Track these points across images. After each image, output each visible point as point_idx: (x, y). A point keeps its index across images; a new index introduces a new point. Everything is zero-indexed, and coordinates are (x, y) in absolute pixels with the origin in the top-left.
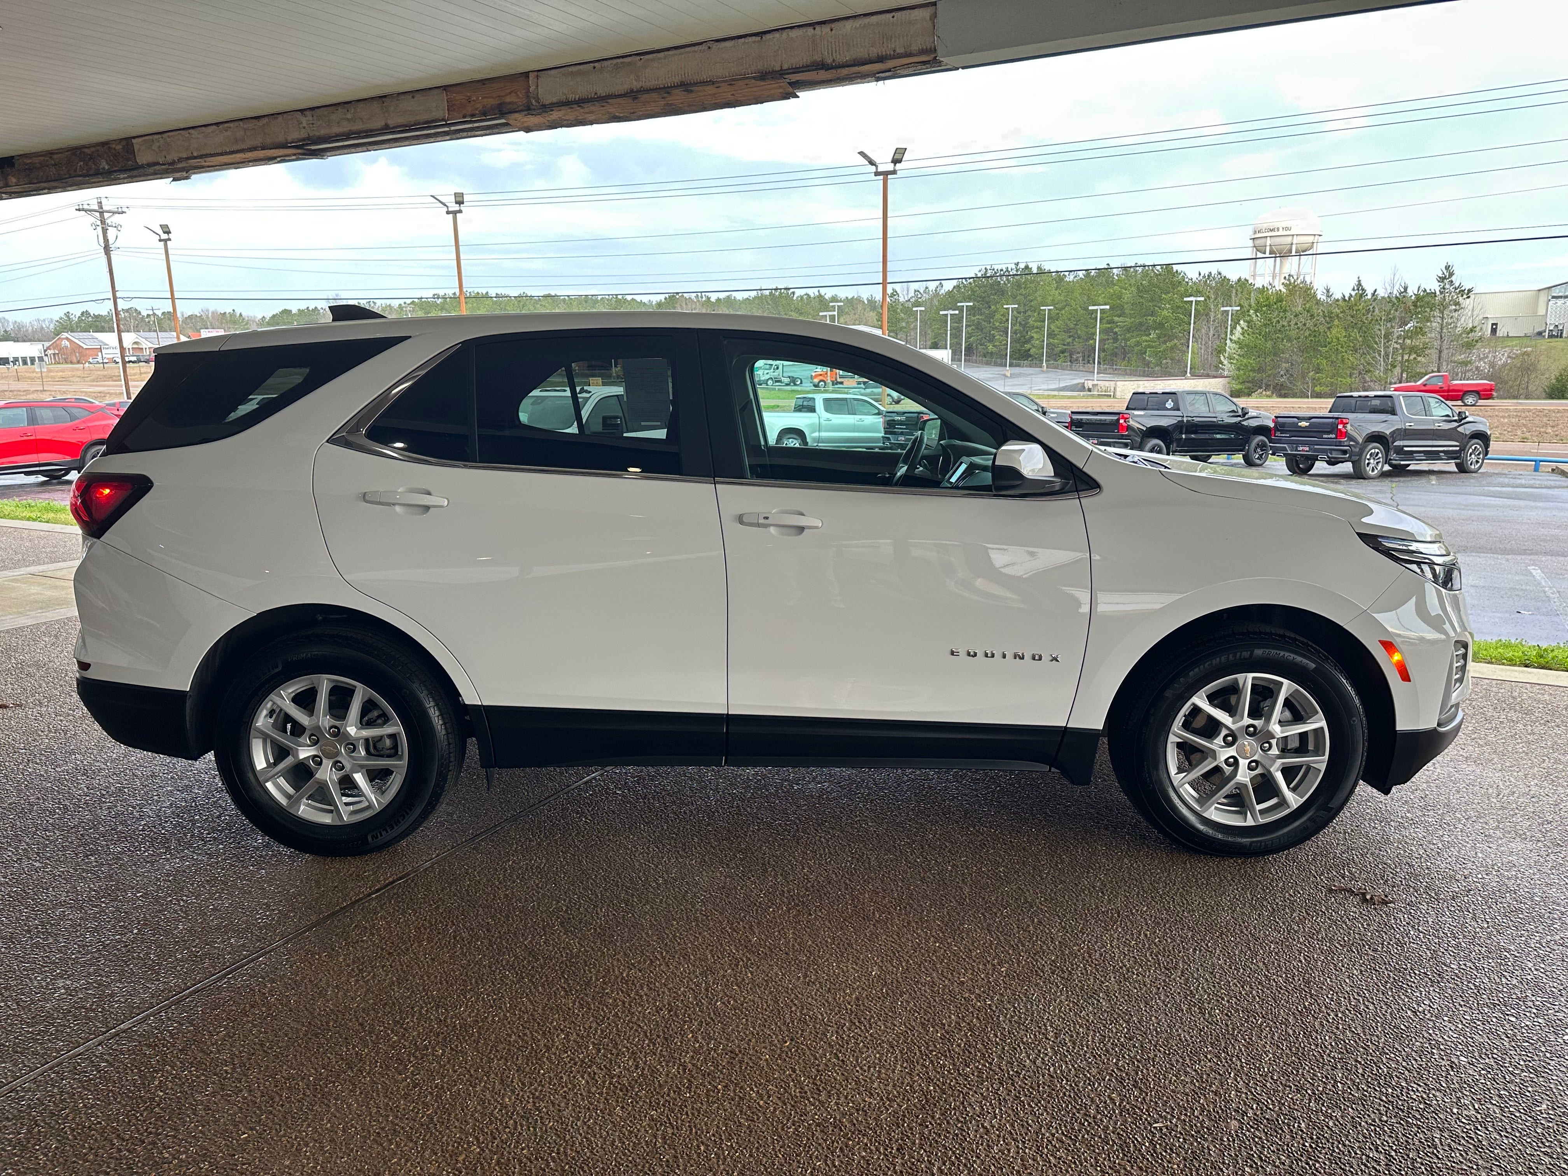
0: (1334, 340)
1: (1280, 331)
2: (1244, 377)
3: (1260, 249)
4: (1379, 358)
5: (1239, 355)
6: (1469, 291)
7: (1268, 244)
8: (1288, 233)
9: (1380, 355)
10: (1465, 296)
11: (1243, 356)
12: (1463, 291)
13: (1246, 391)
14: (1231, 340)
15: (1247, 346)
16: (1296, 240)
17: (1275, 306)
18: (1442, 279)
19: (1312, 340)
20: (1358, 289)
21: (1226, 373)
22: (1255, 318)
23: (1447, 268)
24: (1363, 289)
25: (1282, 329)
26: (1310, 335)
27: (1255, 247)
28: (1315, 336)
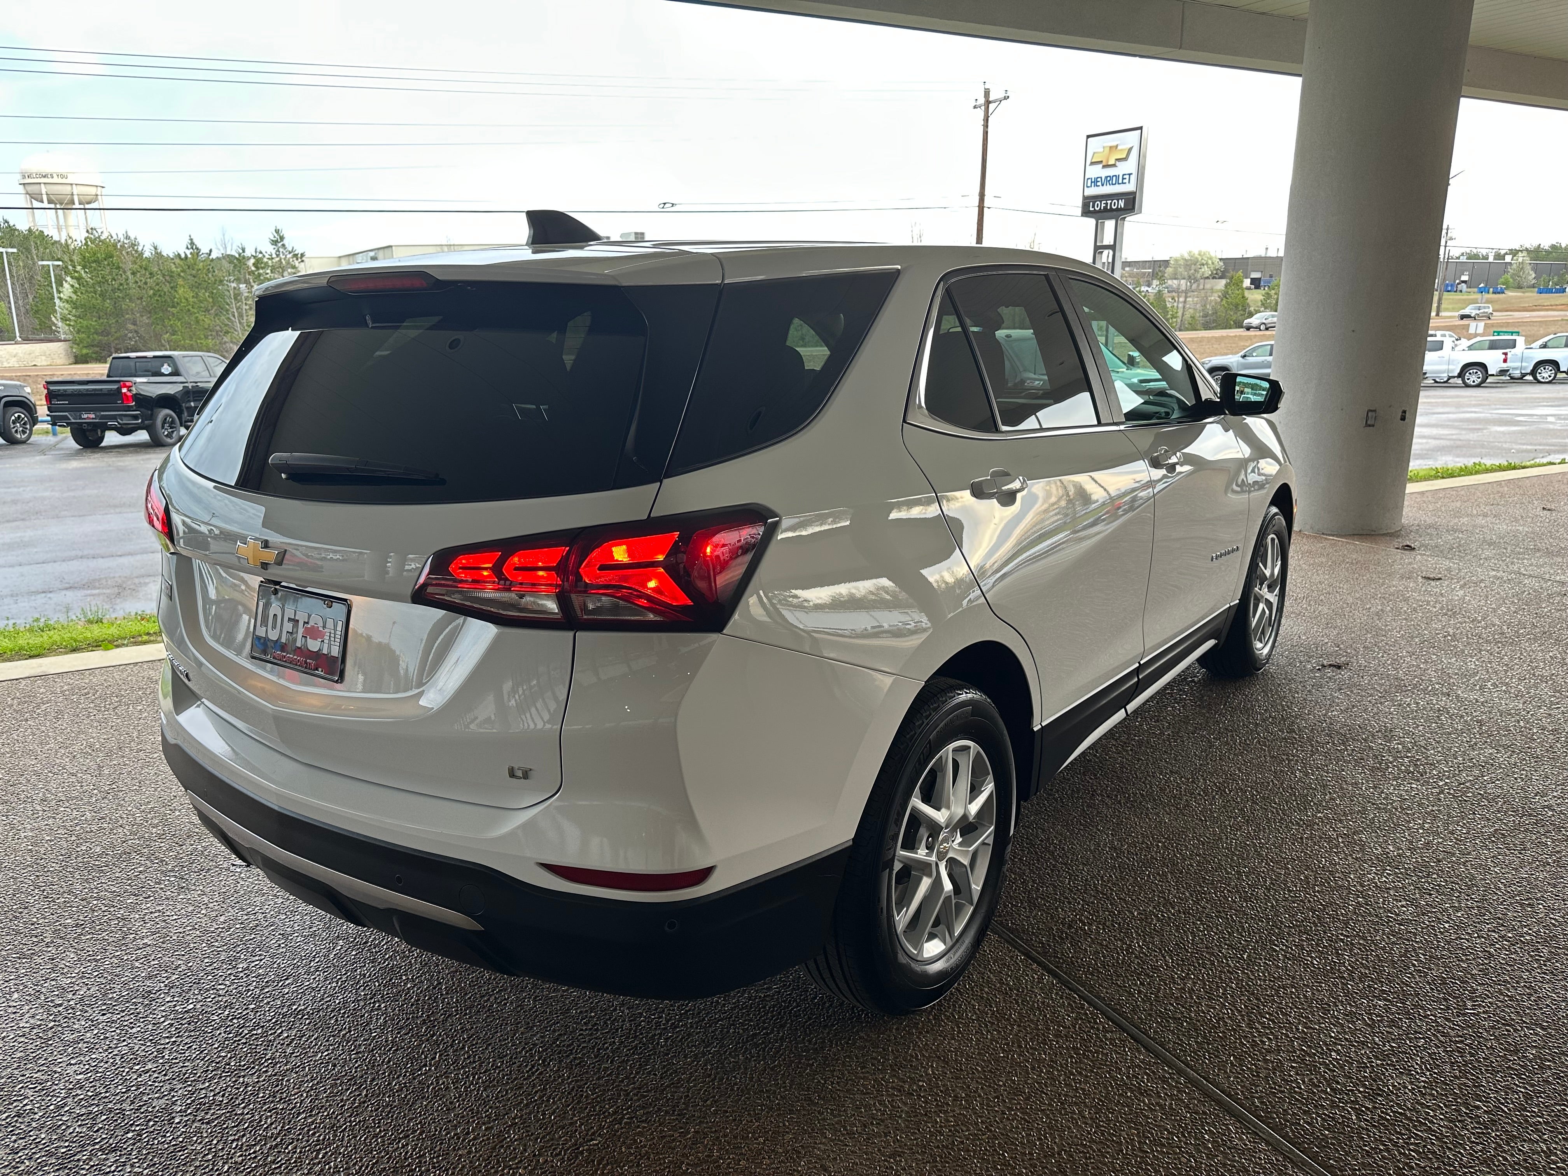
0: (183, 301)
1: (119, 289)
2: (89, 340)
3: (35, 196)
4: (233, 319)
5: (75, 316)
6: (302, 255)
7: (44, 192)
8: (64, 181)
9: (234, 316)
10: (300, 260)
11: (79, 317)
12: (297, 255)
13: (94, 355)
14: (60, 299)
15: (83, 306)
16: (76, 190)
17: (106, 263)
18: (274, 243)
19: (157, 300)
20: (192, 248)
21: (63, 337)
22: (84, 275)
23: (277, 231)
24: (197, 249)
25: (121, 287)
26: (154, 294)
27: (27, 193)
28: (160, 296)
